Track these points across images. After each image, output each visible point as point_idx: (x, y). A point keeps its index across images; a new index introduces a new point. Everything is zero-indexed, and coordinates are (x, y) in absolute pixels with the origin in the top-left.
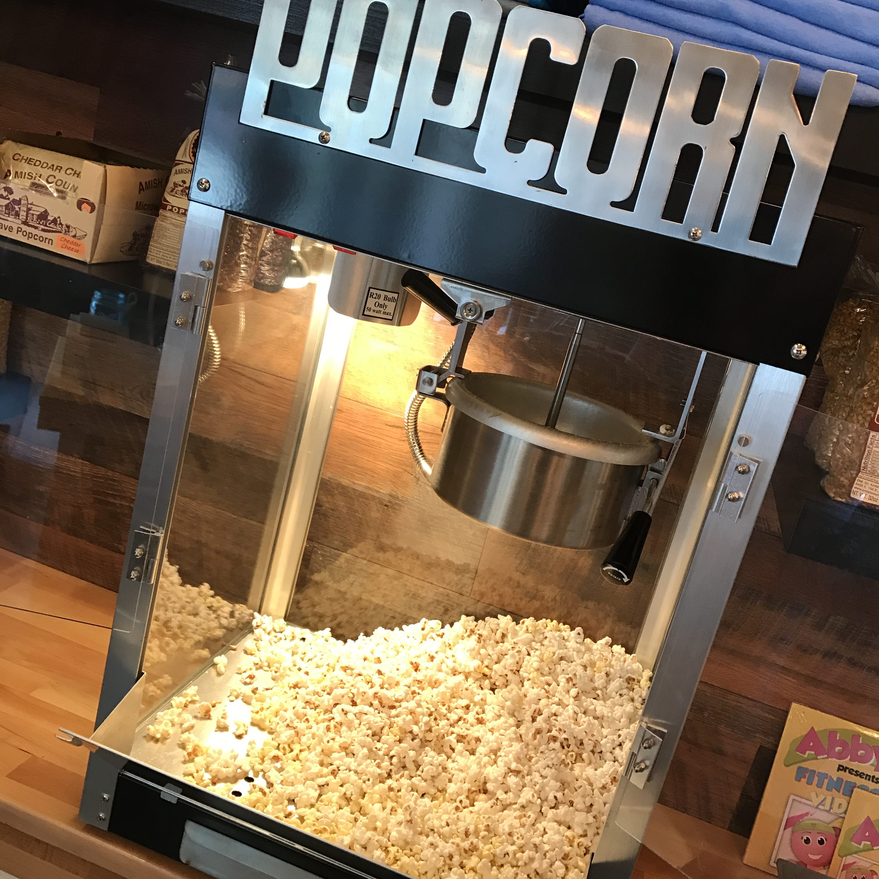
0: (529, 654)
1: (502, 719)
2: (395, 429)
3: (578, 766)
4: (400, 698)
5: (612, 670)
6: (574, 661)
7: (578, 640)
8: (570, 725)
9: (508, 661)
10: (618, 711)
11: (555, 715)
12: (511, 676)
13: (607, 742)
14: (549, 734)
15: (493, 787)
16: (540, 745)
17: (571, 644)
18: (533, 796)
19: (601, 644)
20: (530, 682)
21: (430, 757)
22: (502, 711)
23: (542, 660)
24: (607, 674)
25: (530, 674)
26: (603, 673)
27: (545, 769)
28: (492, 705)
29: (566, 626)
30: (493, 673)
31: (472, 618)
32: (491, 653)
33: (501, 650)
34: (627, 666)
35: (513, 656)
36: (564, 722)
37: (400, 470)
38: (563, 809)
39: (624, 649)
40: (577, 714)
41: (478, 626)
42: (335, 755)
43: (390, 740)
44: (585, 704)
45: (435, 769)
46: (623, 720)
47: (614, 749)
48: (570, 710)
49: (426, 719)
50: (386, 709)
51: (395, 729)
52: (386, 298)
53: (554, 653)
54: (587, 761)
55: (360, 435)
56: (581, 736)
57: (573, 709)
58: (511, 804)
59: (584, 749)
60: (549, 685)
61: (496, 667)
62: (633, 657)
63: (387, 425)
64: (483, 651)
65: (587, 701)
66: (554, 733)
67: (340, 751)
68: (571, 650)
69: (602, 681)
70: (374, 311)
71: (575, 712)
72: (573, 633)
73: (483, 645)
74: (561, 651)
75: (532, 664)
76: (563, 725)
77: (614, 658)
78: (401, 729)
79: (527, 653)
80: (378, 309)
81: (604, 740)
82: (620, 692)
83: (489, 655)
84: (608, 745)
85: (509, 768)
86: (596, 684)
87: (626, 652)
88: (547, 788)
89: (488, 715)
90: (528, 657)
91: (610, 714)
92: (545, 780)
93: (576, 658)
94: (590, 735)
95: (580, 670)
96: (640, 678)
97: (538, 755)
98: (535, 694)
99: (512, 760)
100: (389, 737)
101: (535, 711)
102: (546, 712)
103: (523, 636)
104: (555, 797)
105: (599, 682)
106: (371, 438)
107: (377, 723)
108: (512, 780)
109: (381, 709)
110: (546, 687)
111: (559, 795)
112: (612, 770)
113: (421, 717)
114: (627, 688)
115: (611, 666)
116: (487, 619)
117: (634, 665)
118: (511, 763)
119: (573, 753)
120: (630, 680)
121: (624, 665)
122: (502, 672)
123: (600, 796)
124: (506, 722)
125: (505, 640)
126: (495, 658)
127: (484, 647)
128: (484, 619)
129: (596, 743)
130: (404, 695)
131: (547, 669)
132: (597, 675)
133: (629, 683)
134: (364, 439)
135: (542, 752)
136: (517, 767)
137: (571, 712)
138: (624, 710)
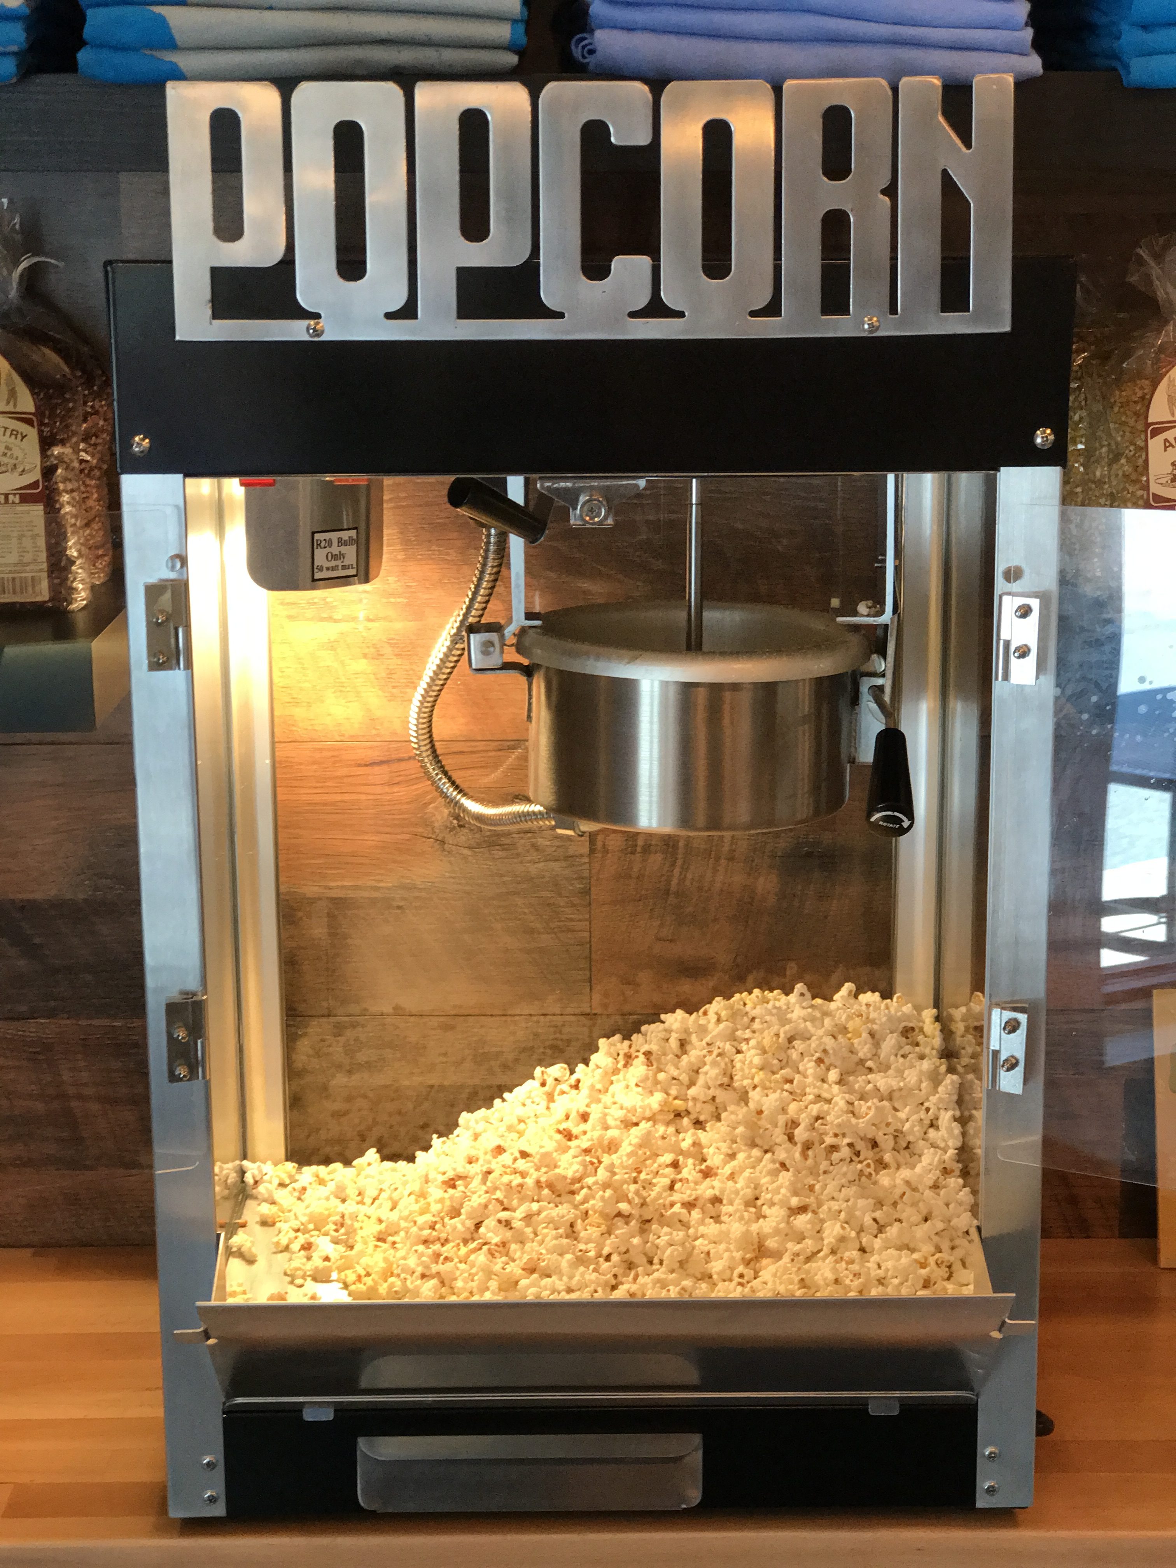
0: (739, 1052)
1: (741, 1156)
2: (377, 770)
3: (883, 1175)
4: (578, 1175)
5: (875, 1027)
6: (812, 1036)
7: (804, 1004)
8: (850, 1122)
9: (711, 1073)
10: (911, 1077)
11: (818, 1118)
12: (722, 1096)
13: (913, 1126)
14: (823, 1146)
15: (775, 1242)
16: (817, 1164)
17: (797, 1013)
18: (843, 1228)
19: (842, 997)
20: (758, 1089)
21: (666, 1234)
22: (734, 1146)
23: (765, 1052)
24: (872, 1035)
25: (753, 1079)
26: (865, 1035)
27: (840, 1191)
28: (714, 1145)
29: (776, 992)
30: (690, 1103)
31: (618, 1037)
32: (675, 1073)
33: (690, 1062)
34: (896, 1012)
35: (714, 1064)
36: (840, 1120)
37: (408, 837)
38: (893, 1231)
39: (877, 994)
40: (852, 1104)
41: (633, 1046)
42: (523, 1282)
43: (594, 1235)
44: (857, 1086)
45: (680, 1249)
46: (924, 1085)
47: (925, 1133)
48: (840, 1102)
49: (633, 1187)
50: (565, 1197)
51: (594, 1218)
52: (340, 542)
53: (777, 1035)
54: (893, 1165)
55: (317, 798)
56: (871, 1133)
57: (843, 1098)
58: (815, 1254)
59: (881, 1151)
60: (791, 1082)
61: (692, 1092)
62: (898, 998)
63: (360, 765)
64: (661, 1076)
65: (858, 1082)
66: (829, 1140)
67: (527, 1275)
68: (801, 1021)
69: (868, 1046)
70: (328, 569)
71: (848, 1102)
72: (793, 998)
73: (657, 1067)
74: (787, 1027)
75: (751, 1062)
76: (839, 1125)
77: (871, 1008)
78: (604, 1215)
79: (734, 1050)
80: (333, 563)
81: (907, 1126)
82: (902, 1052)
83: (674, 1079)
84: (916, 1129)
85: (789, 1209)
86: (861, 1055)
87: (884, 997)
88: (858, 1213)
89: (715, 1159)
90: (739, 1056)
91: (902, 1084)
92: (850, 1203)
93: (812, 1029)
94: (883, 1125)
95: (829, 1042)
96: (921, 1024)
97: (821, 1178)
98: (776, 1100)
99: (788, 1194)
100: (589, 1231)
101: (786, 1125)
102: (804, 1120)
103: (715, 1030)
104: (875, 1220)
105: (864, 1050)
106: (338, 797)
107: (563, 1217)
108: (802, 1221)
109: (558, 1199)
110: (787, 1086)
111: (878, 1214)
112: (936, 1159)
113: (625, 1186)
114: (908, 1044)
115: (873, 1021)
116: (644, 1028)
117: (904, 1009)
118: (789, 1201)
119: (869, 1161)
120: (907, 1032)
121: (889, 1012)
122: (705, 1094)
123: (936, 1196)
124: (749, 1157)
125: (688, 1047)
126: (684, 1078)
127: (660, 1070)
128: (639, 1032)
129: (897, 1135)
130: (581, 1168)
131: (776, 1062)
132: (856, 1041)
133: (907, 1038)
134: (325, 804)
135: (825, 1172)
136: (800, 1201)
137: (842, 1103)
138: (921, 1071)
